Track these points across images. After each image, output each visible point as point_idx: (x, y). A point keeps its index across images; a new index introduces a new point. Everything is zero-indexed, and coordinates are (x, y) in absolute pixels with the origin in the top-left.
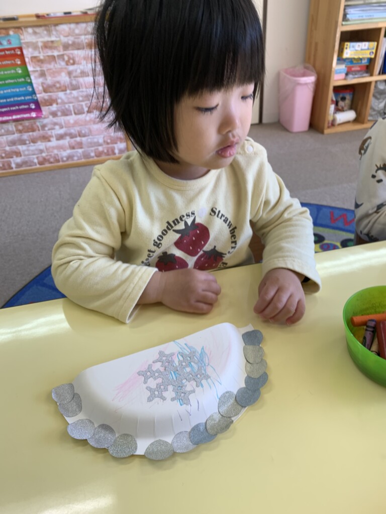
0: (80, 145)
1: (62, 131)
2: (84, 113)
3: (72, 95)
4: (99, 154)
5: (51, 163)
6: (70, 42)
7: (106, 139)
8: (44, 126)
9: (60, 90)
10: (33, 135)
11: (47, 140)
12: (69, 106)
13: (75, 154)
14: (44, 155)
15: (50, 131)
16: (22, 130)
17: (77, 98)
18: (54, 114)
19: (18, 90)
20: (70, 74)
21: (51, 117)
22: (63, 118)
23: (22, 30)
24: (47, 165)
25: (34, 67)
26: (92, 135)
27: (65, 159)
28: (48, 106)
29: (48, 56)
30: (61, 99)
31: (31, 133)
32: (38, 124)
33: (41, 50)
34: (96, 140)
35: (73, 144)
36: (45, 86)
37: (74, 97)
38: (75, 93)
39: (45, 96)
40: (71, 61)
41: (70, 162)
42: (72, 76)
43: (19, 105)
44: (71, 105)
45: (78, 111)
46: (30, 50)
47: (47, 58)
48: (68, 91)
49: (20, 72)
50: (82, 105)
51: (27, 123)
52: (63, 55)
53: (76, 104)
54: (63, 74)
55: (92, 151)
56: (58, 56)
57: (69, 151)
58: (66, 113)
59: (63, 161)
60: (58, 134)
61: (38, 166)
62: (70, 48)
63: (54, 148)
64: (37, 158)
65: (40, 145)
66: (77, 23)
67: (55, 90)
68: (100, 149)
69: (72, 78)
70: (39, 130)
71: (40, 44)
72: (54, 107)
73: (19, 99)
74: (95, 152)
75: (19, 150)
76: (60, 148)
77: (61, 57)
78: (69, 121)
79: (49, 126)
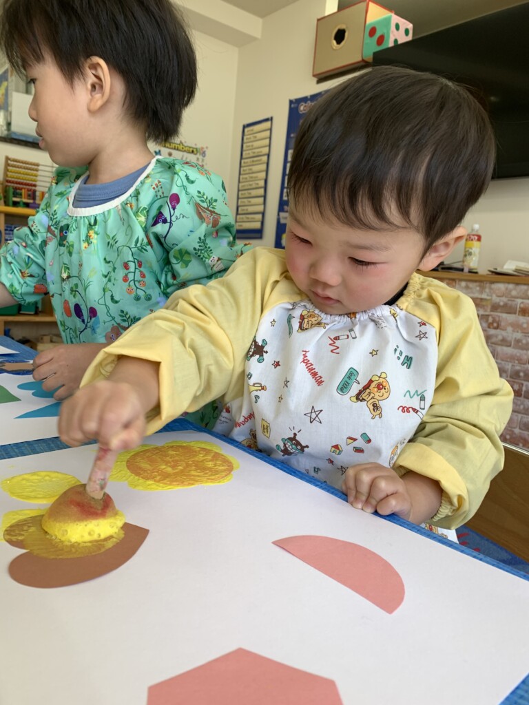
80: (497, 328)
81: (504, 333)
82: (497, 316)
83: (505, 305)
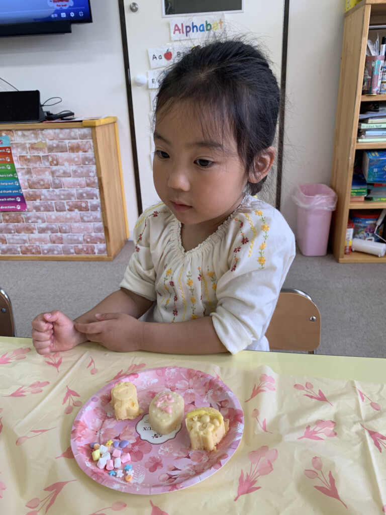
0: (61, 240)
1: (44, 225)
2: (65, 211)
3: (55, 193)
4: (79, 252)
5: (33, 253)
6: (55, 145)
7: (85, 237)
8: (28, 219)
9: (43, 187)
10: (18, 226)
11: (30, 232)
12: (51, 203)
13: (55, 249)
14: (27, 245)
15: (33, 224)
16: (9, 219)
17: (59, 196)
18: (37, 209)
19: (6, 184)
20: (53, 173)
21: (34, 211)
22: (45, 212)
23: (13, 132)
24: (29, 255)
25: (22, 166)
26: (72, 233)
27: (46, 251)
28: (32, 200)
29: (34, 156)
30: (44, 195)
31: (16, 224)
32: (23, 216)
33: (28, 150)
34: (76, 238)
35: (54, 239)
36: (30, 182)
37: (56, 195)
38: (57, 191)
39: (31, 191)
40: (55, 162)
41: (50, 255)
42: (55, 175)
43: (7, 197)
44: (53, 202)
45: (59, 208)
46: (19, 150)
47: (33, 157)
48: (51, 189)
49: (9, 168)
50: (63, 203)
51: (13, 214)
52: (48, 156)
53: (58, 201)
54: (47, 173)
55: (72, 247)
56: (43, 156)
57: (50, 245)
58: (48, 209)
59: (44, 253)
60: (40, 227)
61: (21, 255)
62: (54, 151)
63: (36, 240)
64: (21, 247)
65: (24, 235)
66: (61, 129)
67: (39, 187)
68: (80, 246)
69: (55, 178)
70: (23, 222)
71: (28, 146)
72: (38, 203)
73: (7, 192)
74: (75, 249)
75: (5, 237)
76: (42, 240)
77: (46, 157)
78: (51, 216)
79: (33, 219)
80: (57, 165)
81: (63, 168)
82: (54, 155)
83: (58, 146)
